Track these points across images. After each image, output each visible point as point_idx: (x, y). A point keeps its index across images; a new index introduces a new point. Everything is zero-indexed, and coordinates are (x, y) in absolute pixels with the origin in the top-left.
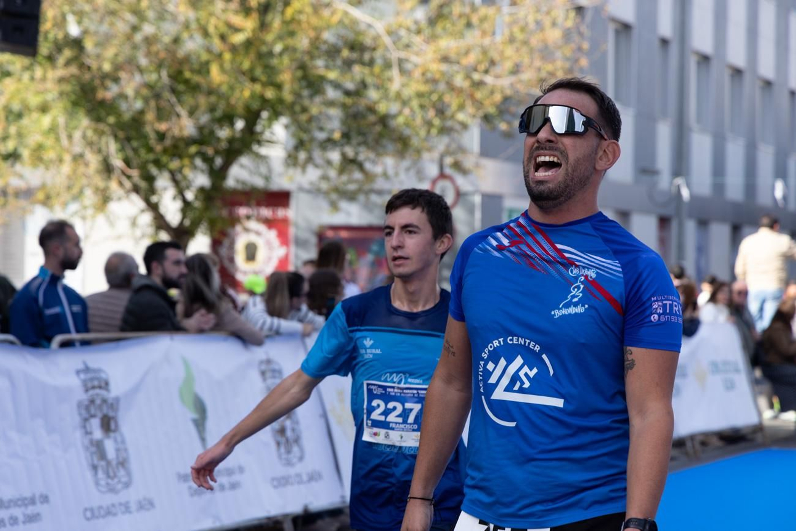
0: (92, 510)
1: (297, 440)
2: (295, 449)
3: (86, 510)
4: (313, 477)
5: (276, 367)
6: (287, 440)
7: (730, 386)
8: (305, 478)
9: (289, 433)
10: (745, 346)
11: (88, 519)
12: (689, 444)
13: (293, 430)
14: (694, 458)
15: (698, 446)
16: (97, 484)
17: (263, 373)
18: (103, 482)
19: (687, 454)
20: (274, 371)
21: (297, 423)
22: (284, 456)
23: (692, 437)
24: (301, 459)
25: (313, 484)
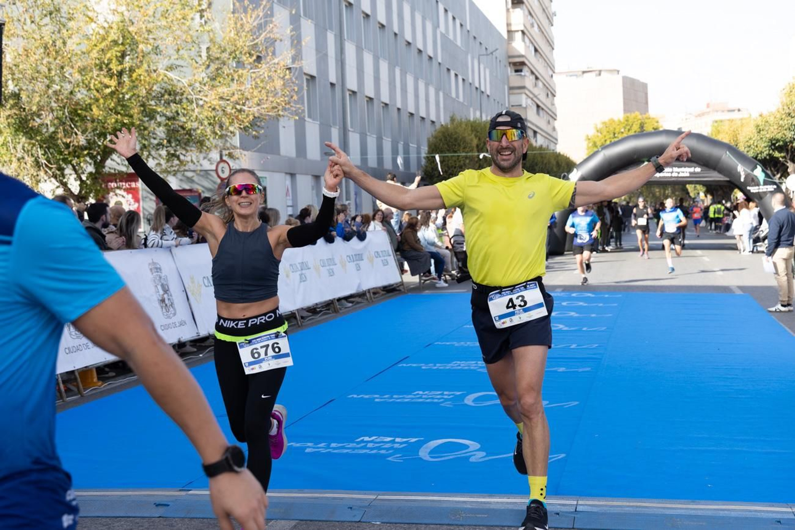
0: (69, 349)
1: (172, 304)
2: (171, 309)
3: (66, 348)
4: (182, 323)
5: (158, 266)
6: (166, 305)
7: (385, 263)
8: (178, 325)
9: (167, 301)
10: (392, 242)
11: (67, 354)
12: (368, 295)
13: (169, 299)
14: (370, 302)
15: (372, 294)
16: (70, 334)
17: (151, 270)
18: (73, 333)
19: (367, 299)
20: (157, 268)
21: (171, 296)
22: (165, 314)
23: (369, 290)
24: (175, 314)
25: (182, 327)
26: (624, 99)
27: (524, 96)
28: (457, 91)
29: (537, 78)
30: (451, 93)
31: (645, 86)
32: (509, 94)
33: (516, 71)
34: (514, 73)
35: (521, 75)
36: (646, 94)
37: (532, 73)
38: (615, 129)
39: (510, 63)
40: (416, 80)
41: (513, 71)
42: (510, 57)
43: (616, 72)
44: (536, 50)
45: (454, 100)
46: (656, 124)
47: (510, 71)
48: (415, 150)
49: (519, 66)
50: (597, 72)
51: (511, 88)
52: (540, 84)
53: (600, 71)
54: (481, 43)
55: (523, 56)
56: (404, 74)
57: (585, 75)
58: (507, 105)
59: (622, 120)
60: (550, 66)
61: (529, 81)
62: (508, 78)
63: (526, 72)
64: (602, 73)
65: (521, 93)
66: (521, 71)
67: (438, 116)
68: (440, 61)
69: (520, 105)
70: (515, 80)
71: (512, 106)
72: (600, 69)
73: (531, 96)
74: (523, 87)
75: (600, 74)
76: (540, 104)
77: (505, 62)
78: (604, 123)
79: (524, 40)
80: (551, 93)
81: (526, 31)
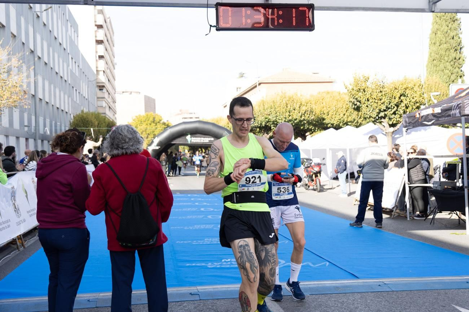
26: (145, 106)
27: (104, 102)
28: (77, 98)
29: (109, 94)
30: (74, 99)
31: (154, 100)
32: (97, 101)
33: (100, 90)
34: (99, 91)
35: (103, 92)
36: (155, 104)
37: (107, 91)
38: (141, 119)
39: (97, 86)
40: (60, 91)
41: (99, 90)
42: (97, 83)
43: (139, 93)
44: (109, 80)
45: (75, 102)
46: (160, 118)
47: (97, 90)
48: (59, 126)
49: (101, 88)
50: (130, 93)
51: (98, 98)
52: (110, 97)
53: (131, 92)
54: (86, 75)
55: (104, 83)
56: (55, 87)
57: (124, 93)
58: (96, 106)
59: (145, 116)
60: (114, 88)
61: (106, 95)
62: (97, 93)
63: (105, 90)
64: (132, 93)
65: (102, 101)
66: (102, 90)
67: (69, 110)
68: (70, 83)
69: (102, 106)
70: (100, 94)
71: (98, 106)
72: (131, 91)
73: (107, 102)
74: (104, 98)
75: (131, 94)
76: (111, 106)
77: (95, 85)
78: (136, 117)
79: (104, 75)
80: (114, 102)
81: (105, 71)
